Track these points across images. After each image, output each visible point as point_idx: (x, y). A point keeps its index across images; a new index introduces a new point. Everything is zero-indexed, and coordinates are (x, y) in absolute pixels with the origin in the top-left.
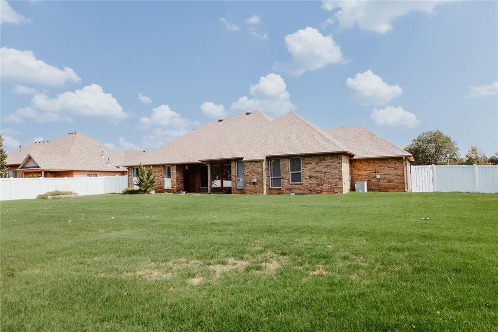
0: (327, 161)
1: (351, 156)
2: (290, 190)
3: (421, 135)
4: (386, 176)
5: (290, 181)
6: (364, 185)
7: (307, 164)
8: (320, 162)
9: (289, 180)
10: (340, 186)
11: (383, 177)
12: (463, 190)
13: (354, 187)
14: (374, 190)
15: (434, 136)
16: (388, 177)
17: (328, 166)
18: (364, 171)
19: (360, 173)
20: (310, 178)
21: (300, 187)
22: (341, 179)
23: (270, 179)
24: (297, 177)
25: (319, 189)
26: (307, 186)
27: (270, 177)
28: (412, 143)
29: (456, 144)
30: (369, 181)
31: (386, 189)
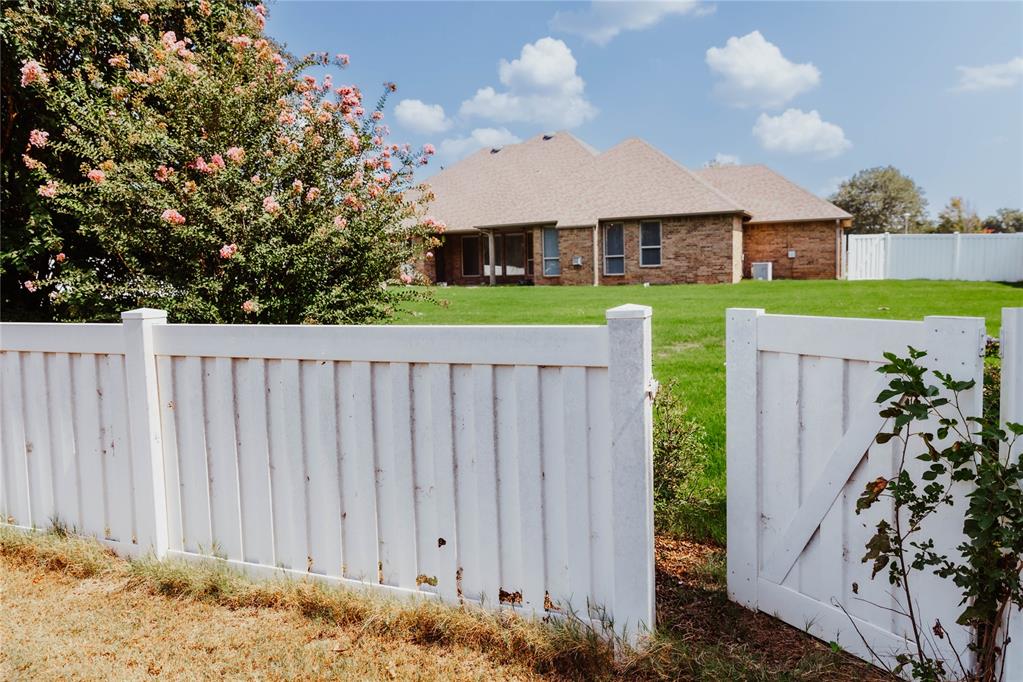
0: (708, 228)
1: (746, 218)
2: (640, 279)
3: (858, 175)
4: (805, 253)
5: (641, 262)
6: (766, 269)
7: (671, 232)
8: (695, 229)
9: (638, 260)
10: (728, 271)
11: (799, 254)
12: (933, 275)
13: (750, 272)
14: (783, 278)
15: (883, 177)
16: (809, 254)
17: (708, 236)
18: (769, 244)
19: (760, 248)
20: (677, 256)
21: (659, 272)
22: (730, 258)
23: (605, 260)
24: (651, 256)
25: (691, 275)
26: (670, 271)
27: (605, 257)
28: (837, 191)
29: (923, 193)
30: (775, 262)
31: (803, 276)
